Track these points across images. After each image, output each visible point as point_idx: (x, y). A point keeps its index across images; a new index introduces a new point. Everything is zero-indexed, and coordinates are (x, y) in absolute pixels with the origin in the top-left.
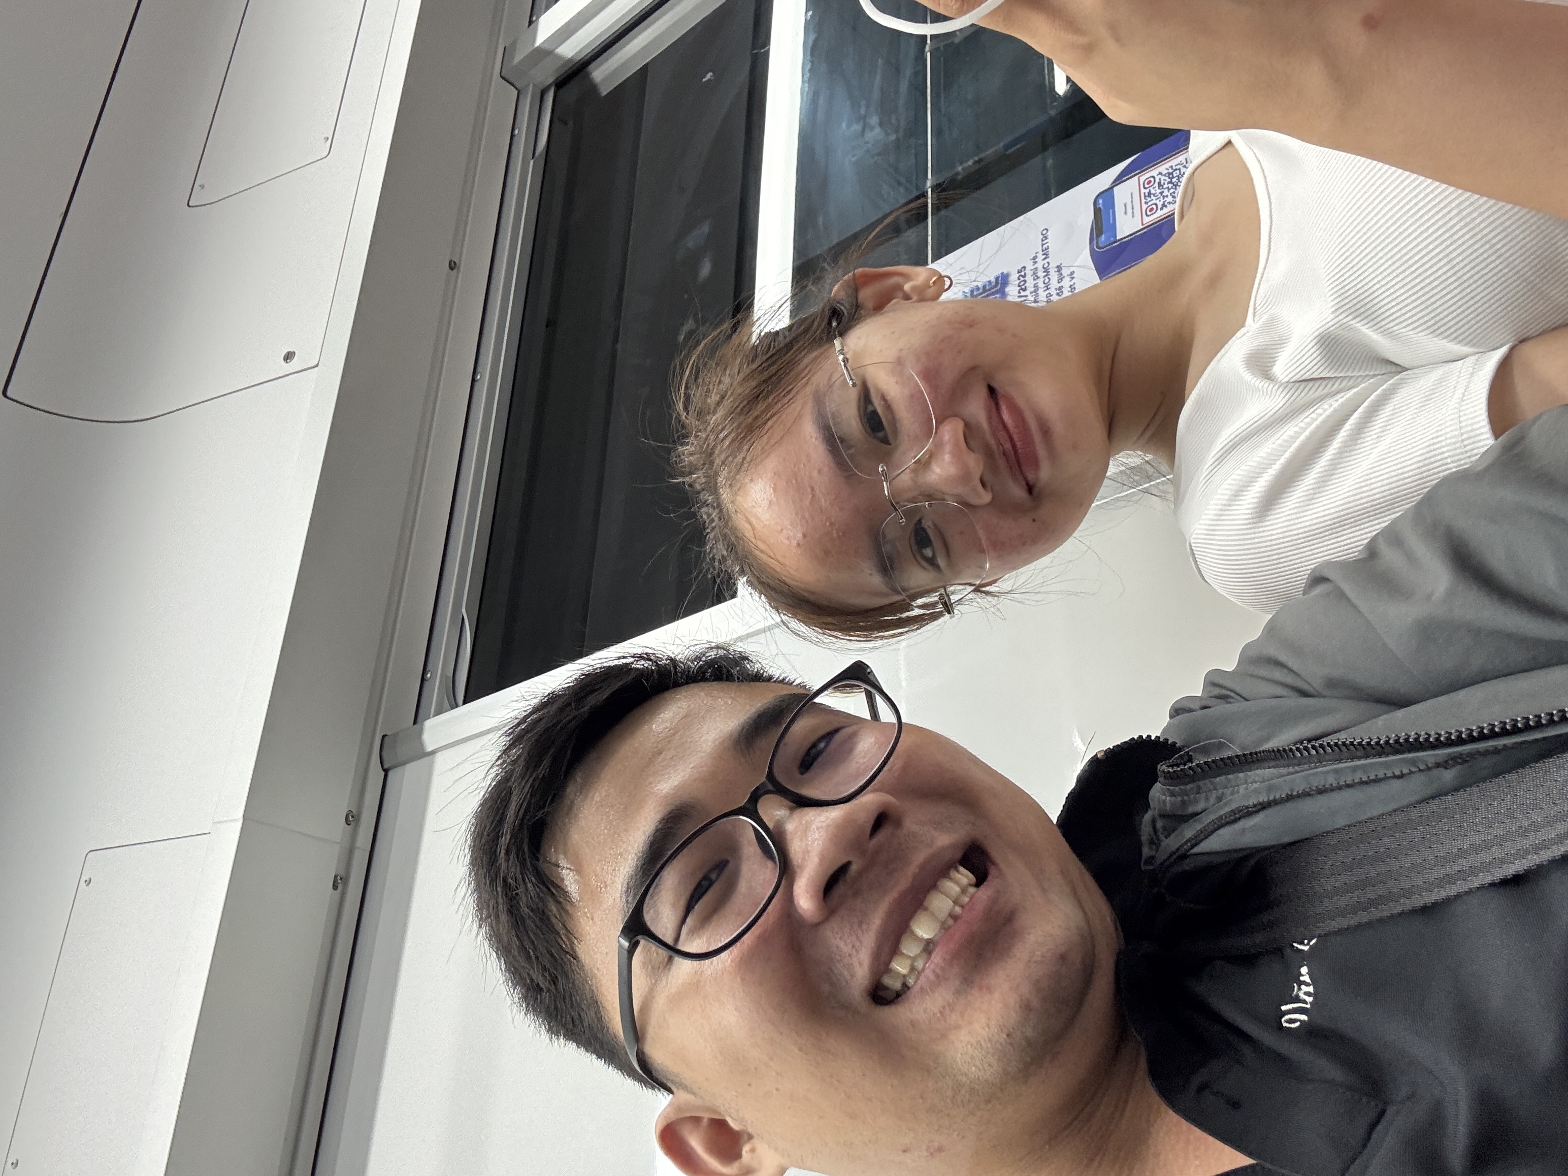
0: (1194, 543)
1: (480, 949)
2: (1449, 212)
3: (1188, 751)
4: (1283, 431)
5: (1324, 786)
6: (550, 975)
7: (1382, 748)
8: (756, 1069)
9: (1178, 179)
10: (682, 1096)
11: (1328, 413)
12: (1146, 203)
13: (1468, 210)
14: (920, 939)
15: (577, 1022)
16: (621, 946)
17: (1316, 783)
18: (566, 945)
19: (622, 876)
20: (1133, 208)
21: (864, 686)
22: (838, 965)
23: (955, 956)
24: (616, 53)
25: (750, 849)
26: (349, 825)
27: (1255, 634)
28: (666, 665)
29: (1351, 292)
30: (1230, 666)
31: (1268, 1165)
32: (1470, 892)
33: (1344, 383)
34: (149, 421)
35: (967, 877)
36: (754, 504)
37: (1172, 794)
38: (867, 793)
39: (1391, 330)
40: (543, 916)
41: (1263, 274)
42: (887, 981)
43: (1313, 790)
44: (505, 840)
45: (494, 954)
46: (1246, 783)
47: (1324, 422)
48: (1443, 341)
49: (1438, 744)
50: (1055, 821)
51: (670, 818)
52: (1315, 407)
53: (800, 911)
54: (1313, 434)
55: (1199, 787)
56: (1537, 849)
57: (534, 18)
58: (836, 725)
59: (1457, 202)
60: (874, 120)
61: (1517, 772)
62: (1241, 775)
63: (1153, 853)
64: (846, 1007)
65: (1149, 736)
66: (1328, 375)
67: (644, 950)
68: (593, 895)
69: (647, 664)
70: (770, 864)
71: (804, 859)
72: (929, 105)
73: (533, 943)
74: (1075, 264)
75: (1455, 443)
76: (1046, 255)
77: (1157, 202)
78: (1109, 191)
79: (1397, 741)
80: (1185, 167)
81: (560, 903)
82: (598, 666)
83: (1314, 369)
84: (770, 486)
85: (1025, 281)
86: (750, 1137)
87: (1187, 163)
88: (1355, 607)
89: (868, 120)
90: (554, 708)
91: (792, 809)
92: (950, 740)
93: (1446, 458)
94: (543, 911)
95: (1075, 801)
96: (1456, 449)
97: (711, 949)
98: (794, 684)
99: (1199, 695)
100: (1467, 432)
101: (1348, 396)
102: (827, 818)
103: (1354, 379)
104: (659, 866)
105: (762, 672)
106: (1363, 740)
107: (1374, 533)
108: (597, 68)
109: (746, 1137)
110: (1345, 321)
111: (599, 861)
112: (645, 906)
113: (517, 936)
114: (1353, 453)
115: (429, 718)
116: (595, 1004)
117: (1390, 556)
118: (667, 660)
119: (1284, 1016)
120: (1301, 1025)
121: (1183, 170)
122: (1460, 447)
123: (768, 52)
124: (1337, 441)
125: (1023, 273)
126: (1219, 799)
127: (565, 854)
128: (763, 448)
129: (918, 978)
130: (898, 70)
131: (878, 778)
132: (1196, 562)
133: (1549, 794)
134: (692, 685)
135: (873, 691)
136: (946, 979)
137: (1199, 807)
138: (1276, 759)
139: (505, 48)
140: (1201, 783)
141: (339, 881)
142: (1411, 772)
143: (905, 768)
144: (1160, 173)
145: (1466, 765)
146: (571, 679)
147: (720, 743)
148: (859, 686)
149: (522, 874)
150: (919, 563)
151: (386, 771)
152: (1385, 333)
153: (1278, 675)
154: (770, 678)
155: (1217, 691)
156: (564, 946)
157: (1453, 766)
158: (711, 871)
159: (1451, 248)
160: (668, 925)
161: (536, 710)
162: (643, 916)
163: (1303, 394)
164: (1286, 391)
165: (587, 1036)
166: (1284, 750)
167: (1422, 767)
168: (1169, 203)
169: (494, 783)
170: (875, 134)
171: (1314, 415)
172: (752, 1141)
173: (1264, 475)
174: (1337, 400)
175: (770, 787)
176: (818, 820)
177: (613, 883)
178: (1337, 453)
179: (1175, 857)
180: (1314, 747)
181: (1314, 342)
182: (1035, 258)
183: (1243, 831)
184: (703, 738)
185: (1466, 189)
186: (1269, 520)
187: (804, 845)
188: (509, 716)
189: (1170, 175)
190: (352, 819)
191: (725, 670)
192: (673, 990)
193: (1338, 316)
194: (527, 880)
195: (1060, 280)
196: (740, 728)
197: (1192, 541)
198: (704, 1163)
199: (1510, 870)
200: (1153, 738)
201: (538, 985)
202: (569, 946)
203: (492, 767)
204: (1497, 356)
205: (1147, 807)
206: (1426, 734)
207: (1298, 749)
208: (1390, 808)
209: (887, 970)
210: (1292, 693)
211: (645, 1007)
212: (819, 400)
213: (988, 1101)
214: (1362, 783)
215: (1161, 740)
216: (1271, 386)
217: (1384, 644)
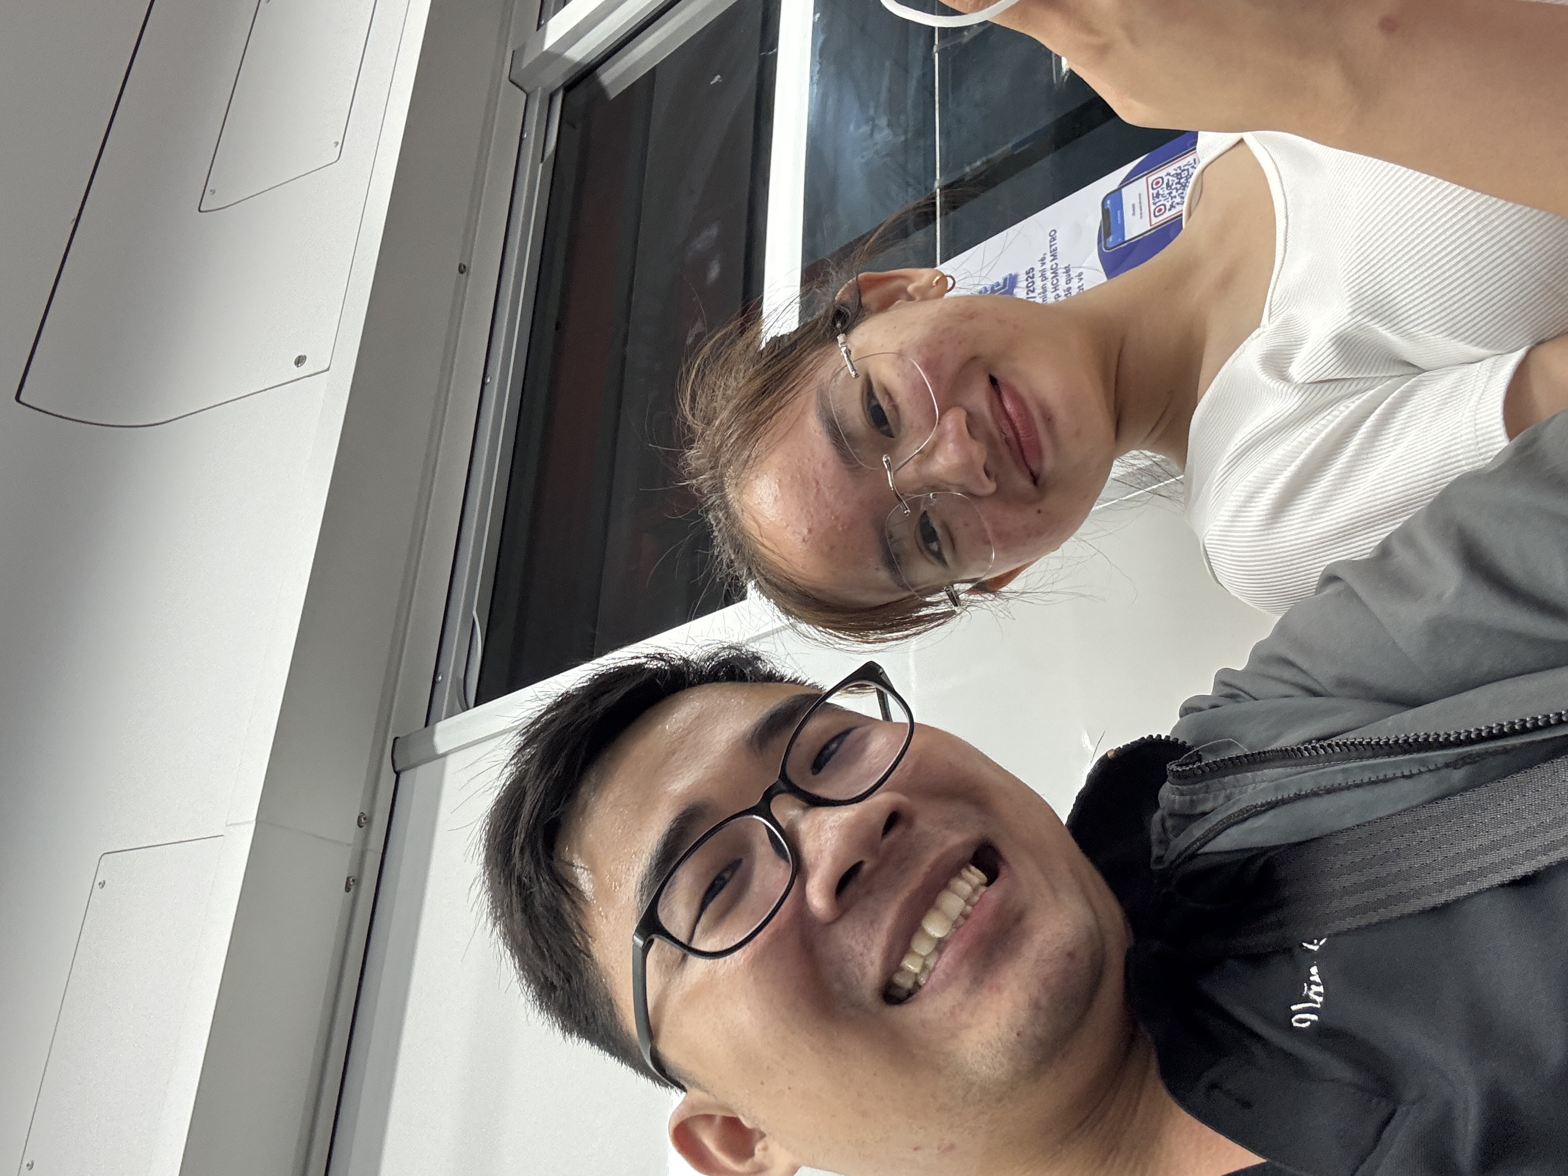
0: (1208, 544)
1: (495, 947)
2: (1468, 214)
3: (1198, 751)
4: (1298, 433)
5: (1333, 786)
6: (564, 973)
7: (1391, 747)
8: (768, 1068)
9: (1187, 180)
10: (696, 1094)
11: (1346, 413)
12: (1155, 204)
13: (1487, 213)
14: (931, 938)
15: (591, 1020)
16: (635, 946)
17: (1325, 783)
18: (580, 943)
19: (636, 875)
20: (1141, 210)
21: (874, 686)
22: (849, 965)
23: (966, 955)
24: (625, 55)
25: (763, 849)
26: (361, 827)
27: (1266, 633)
28: (679, 665)
29: (1369, 292)
30: (1240, 665)
31: (1277, 1164)
32: (1480, 893)
33: (1361, 384)
34: (159, 426)
35: (978, 876)
36: (759, 501)
37: (1182, 794)
38: (879, 793)
39: (1409, 331)
40: (557, 916)
41: (1279, 275)
42: (899, 979)
43: (1321, 790)
44: (519, 840)
45: (508, 952)
46: (1254, 782)
47: (1341, 424)
48: (1461, 343)
49: (1447, 744)
50: (1064, 820)
51: (683, 818)
52: (1330, 410)
53: (813, 910)
54: (1329, 435)
55: (1207, 787)
56: (1546, 850)
57: (543, 22)
58: (849, 725)
59: (1476, 204)
60: (883, 121)
61: (1526, 772)
62: (1249, 774)
63: (1161, 853)
64: (858, 1005)
65: (1159, 736)
66: (1344, 377)
67: (659, 949)
68: (607, 894)
69: (660, 664)
70: (783, 863)
71: (817, 859)
72: (937, 106)
73: (547, 942)
74: (1084, 265)
75: (1469, 445)
76: (1054, 257)
77: (1165, 202)
78: (1117, 192)
79: (1406, 741)
80: (1193, 167)
81: (574, 902)
82: (612, 666)
83: (1330, 370)
84: (775, 482)
85: (1033, 282)
86: (763, 1135)
87: (1195, 163)
88: (1365, 606)
89: (877, 122)
90: (567, 708)
91: (805, 809)
92: (960, 740)
93: (1460, 461)
94: (557, 911)
95: (1085, 801)
96: (1471, 451)
97: (724, 948)
98: (807, 684)
99: (1210, 694)
100: (1482, 435)
101: (1364, 398)
102: (840, 818)
103: (1371, 380)
104: (673, 866)
105: (774, 672)
106: (1372, 740)
107: (1387, 534)
108: (605, 71)
109: (758, 1136)
110: (1362, 322)
111: (614, 860)
112: (660, 903)
113: (531, 934)
114: (1369, 455)
115: (440, 721)
116: (610, 1002)
117: (1403, 557)
118: (680, 659)
119: (1293, 1016)
120: (1310, 1025)
121: (1191, 170)
122: (1474, 450)
123: (776, 55)
124: (1353, 443)
125: (1031, 275)
126: (1228, 798)
127: (580, 855)
128: (767, 445)
129: (929, 976)
130: (906, 70)
131: (890, 777)
132: (1209, 563)
133: (1557, 795)
134: (705, 685)
135: (885, 691)
136: (956, 978)
137: (1207, 807)
138: (1284, 758)
139: (513, 52)
140: (1209, 782)
141: (352, 883)
142: (1420, 772)
143: (917, 768)
144: (1168, 174)
145: (1477, 765)
146: (585, 679)
147: (732, 743)
148: (869, 686)
149: (536, 872)
150: (926, 558)
151: (398, 774)
152: (1403, 334)
153: (1288, 674)
154: (782, 679)
155: (1228, 690)
156: (578, 945)
157: (1463, 766)
158: (725, 870)
159: (1469, 251)
160: (682, 924)
161: (550, 710)
162: (657, 913)
163: (1319, 395)
164: (1302, 392)
165: (600, 1033)
166: (1293, 750)
167: (1432, 767)
168: (1178, 204)
169: (508, 783)
170: (884, 135)
171: (1329, 417)
172: (764, 1139)
173: (1279, 477)
174: (1353, 402)
175: (783, 787)
176: (831, 820)
177: (627, 882)
178: (1354, 456)
179: (1183, 857)
180: (1322, 747)
181: (1330, 344)
182: (1043, 259)
183: (1252, 831)
184: (716, 739)
185: (1484, 192)
186: (1284, 521)
187: (817, 844)
188: (523, 715)
189: (1179, 176)
190: (364, 821)
191: (737, 671)
192: (687, 989)
193: (1356, 317)
194: (541, 879)
195: (1069, 281)
196: (754, 729)
197: (1206, 542)
198: (716, 1159)
199: (1520, 871)
200: (1163, 738)
201: (552, 983)
202: (583, 943)
203: (506, 767)
204: (1516, 357)
205: (1157, 806)
206: (1436, 734)
207: (1306, 749)
208: (1400, 807)
209: (899, 969)
210: (1298, 692)
211: (659, 1006)
212: (823, 396)
213: (999, 1100)
214: (1371, 783)
215: (1171, 739)
216: (1286, 388)
217: (1394, 642)
